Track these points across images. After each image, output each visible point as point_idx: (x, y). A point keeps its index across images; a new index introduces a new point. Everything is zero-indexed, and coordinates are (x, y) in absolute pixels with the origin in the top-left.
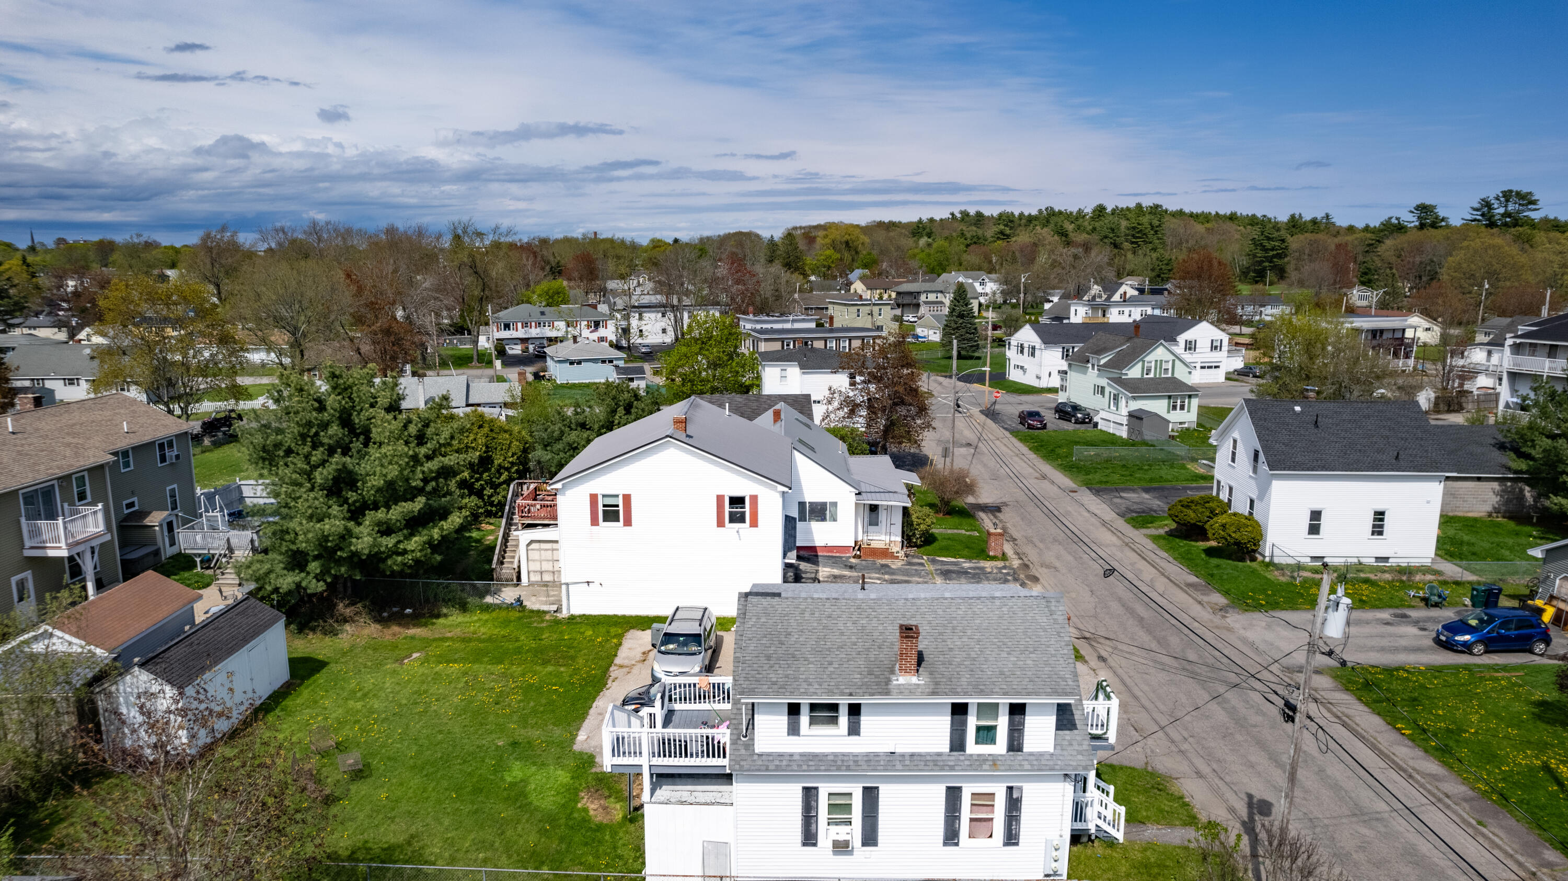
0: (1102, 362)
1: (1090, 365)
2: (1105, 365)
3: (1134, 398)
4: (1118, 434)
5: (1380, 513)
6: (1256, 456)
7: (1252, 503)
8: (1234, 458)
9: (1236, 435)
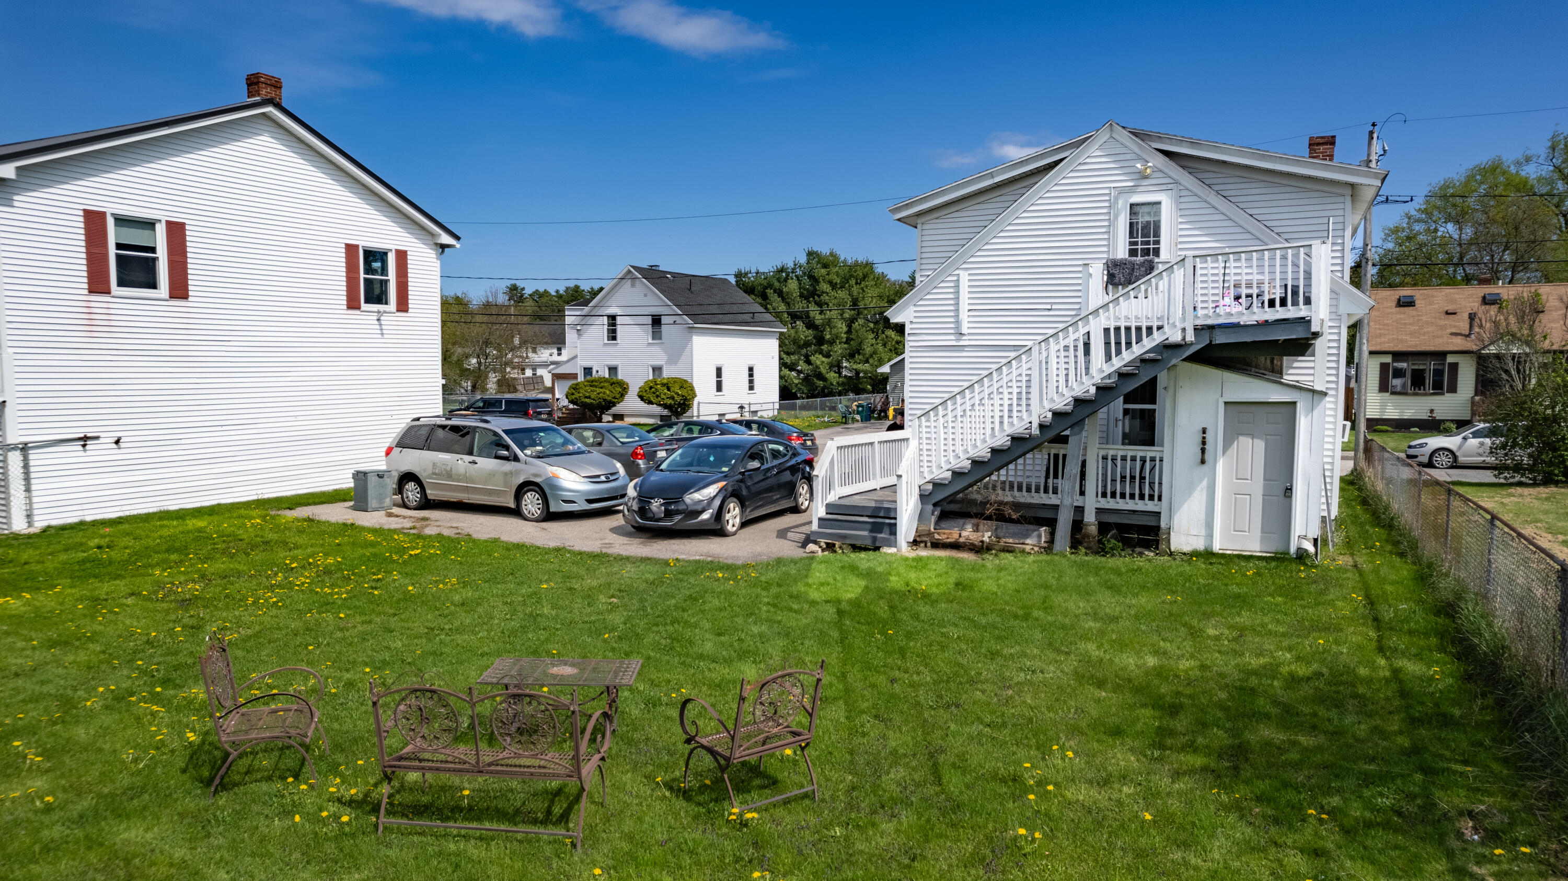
5: (751, 369)
6: (656, 321)
7: (657, 370)
8: (612, 335)
9: (612, 311)
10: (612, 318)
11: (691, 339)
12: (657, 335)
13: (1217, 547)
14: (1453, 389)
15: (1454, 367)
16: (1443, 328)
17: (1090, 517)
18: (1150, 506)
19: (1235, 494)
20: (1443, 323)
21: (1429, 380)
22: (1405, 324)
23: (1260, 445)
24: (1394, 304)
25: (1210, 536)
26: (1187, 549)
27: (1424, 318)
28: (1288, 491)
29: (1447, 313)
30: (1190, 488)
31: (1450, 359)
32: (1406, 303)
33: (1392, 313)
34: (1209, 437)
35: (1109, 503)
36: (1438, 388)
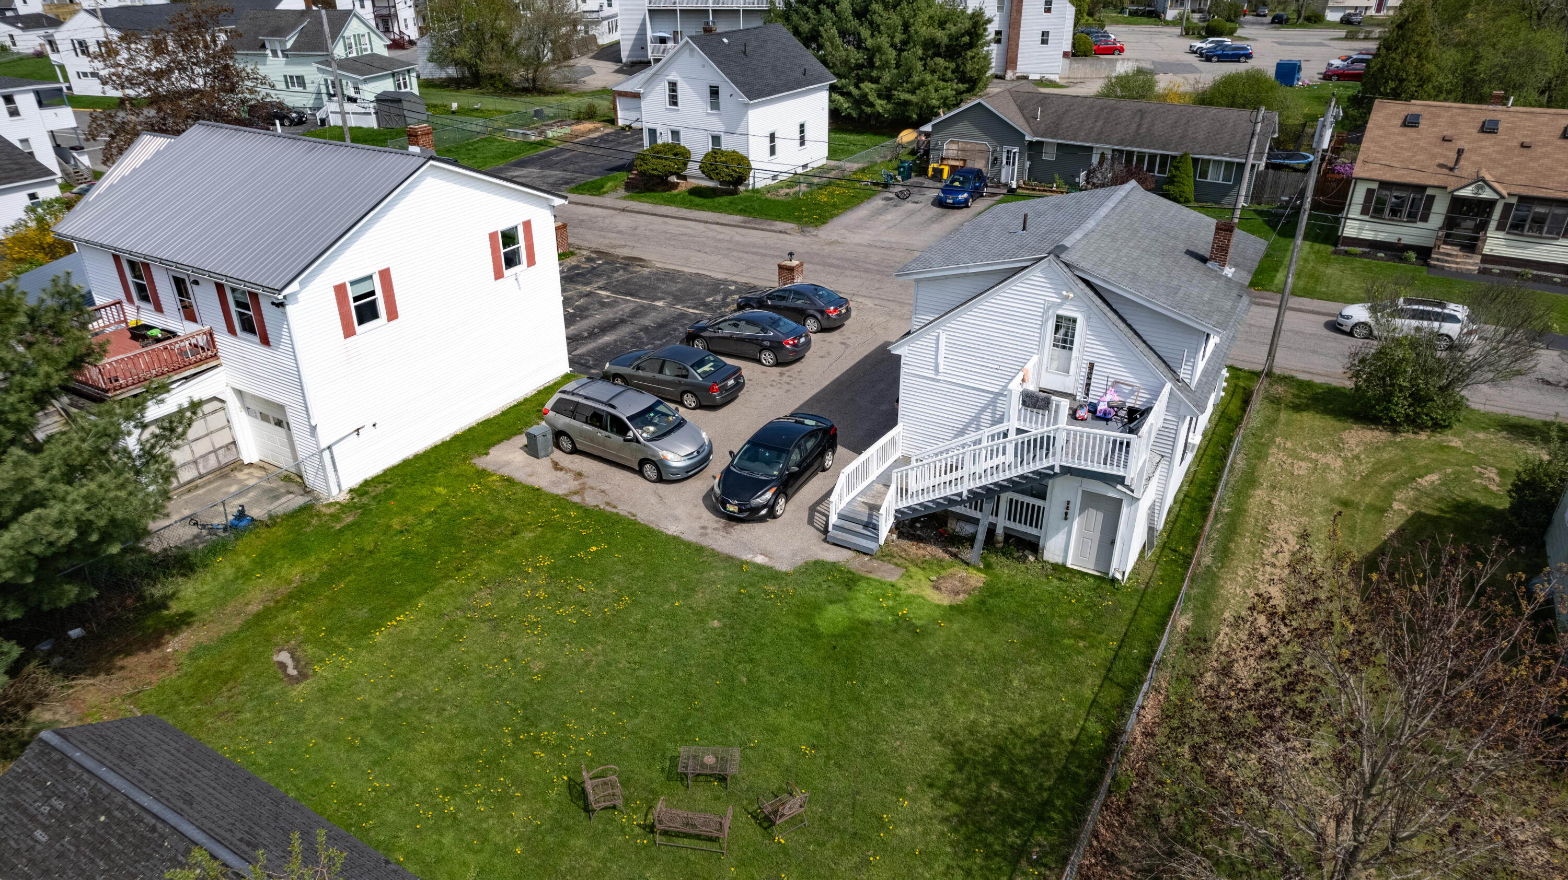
0: (289, 45)
1: (268, 52)
2: (294, 48)
3: (365, 81)
4: (365, 126)
5: (802, 126)
6: (714, 92)
7: (716, 139)
8: (674, 101)
9: (673, 77)
10: (673, 86)
11: (746, 113)
12: (715, 105)
13: (1069, 565)
14: (1425, 219)
15: (1431, 199)
16: (1433, 156)
17: (1000, 531)
18: (1033, 531)
19: (1082, 538)
20: (1436, 150)
21: (1406, 210)
22: (1402, 148)
23: (1101, 515)
24: (1400, 122)
25: (1066, 557)
26: (1052, 561)
27: (1421, 143)
28: (1113, 542)
29: (1444, 140)
30: (1058, 530)
31: (1429, 192)
32: (1411, 122)
33: (1394, 134)
34: (1071, 506)
35: (1011, 525)
36: (1412, 217)
